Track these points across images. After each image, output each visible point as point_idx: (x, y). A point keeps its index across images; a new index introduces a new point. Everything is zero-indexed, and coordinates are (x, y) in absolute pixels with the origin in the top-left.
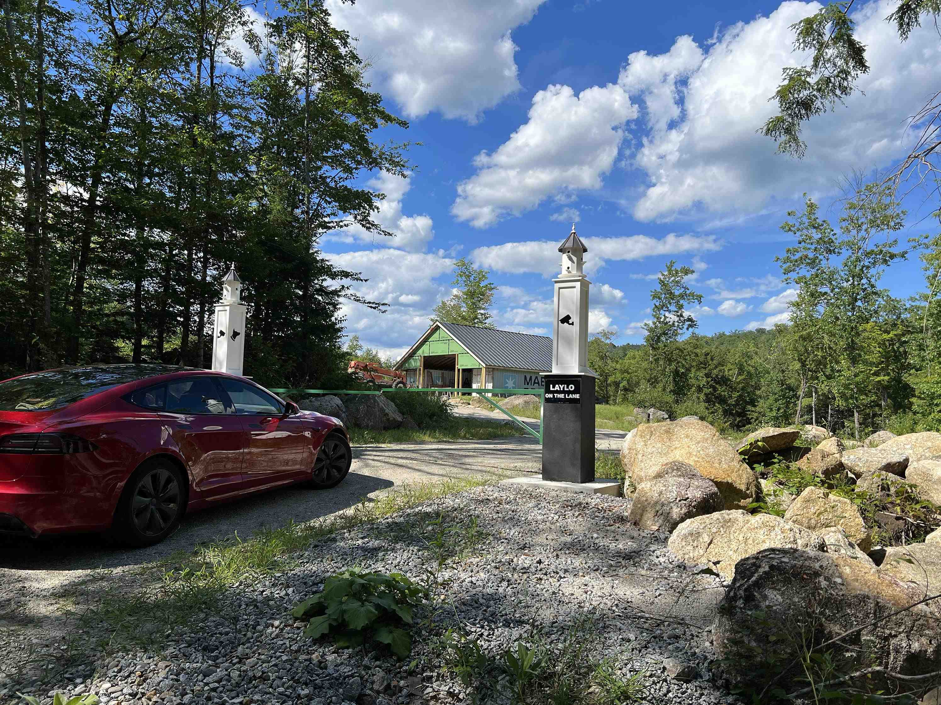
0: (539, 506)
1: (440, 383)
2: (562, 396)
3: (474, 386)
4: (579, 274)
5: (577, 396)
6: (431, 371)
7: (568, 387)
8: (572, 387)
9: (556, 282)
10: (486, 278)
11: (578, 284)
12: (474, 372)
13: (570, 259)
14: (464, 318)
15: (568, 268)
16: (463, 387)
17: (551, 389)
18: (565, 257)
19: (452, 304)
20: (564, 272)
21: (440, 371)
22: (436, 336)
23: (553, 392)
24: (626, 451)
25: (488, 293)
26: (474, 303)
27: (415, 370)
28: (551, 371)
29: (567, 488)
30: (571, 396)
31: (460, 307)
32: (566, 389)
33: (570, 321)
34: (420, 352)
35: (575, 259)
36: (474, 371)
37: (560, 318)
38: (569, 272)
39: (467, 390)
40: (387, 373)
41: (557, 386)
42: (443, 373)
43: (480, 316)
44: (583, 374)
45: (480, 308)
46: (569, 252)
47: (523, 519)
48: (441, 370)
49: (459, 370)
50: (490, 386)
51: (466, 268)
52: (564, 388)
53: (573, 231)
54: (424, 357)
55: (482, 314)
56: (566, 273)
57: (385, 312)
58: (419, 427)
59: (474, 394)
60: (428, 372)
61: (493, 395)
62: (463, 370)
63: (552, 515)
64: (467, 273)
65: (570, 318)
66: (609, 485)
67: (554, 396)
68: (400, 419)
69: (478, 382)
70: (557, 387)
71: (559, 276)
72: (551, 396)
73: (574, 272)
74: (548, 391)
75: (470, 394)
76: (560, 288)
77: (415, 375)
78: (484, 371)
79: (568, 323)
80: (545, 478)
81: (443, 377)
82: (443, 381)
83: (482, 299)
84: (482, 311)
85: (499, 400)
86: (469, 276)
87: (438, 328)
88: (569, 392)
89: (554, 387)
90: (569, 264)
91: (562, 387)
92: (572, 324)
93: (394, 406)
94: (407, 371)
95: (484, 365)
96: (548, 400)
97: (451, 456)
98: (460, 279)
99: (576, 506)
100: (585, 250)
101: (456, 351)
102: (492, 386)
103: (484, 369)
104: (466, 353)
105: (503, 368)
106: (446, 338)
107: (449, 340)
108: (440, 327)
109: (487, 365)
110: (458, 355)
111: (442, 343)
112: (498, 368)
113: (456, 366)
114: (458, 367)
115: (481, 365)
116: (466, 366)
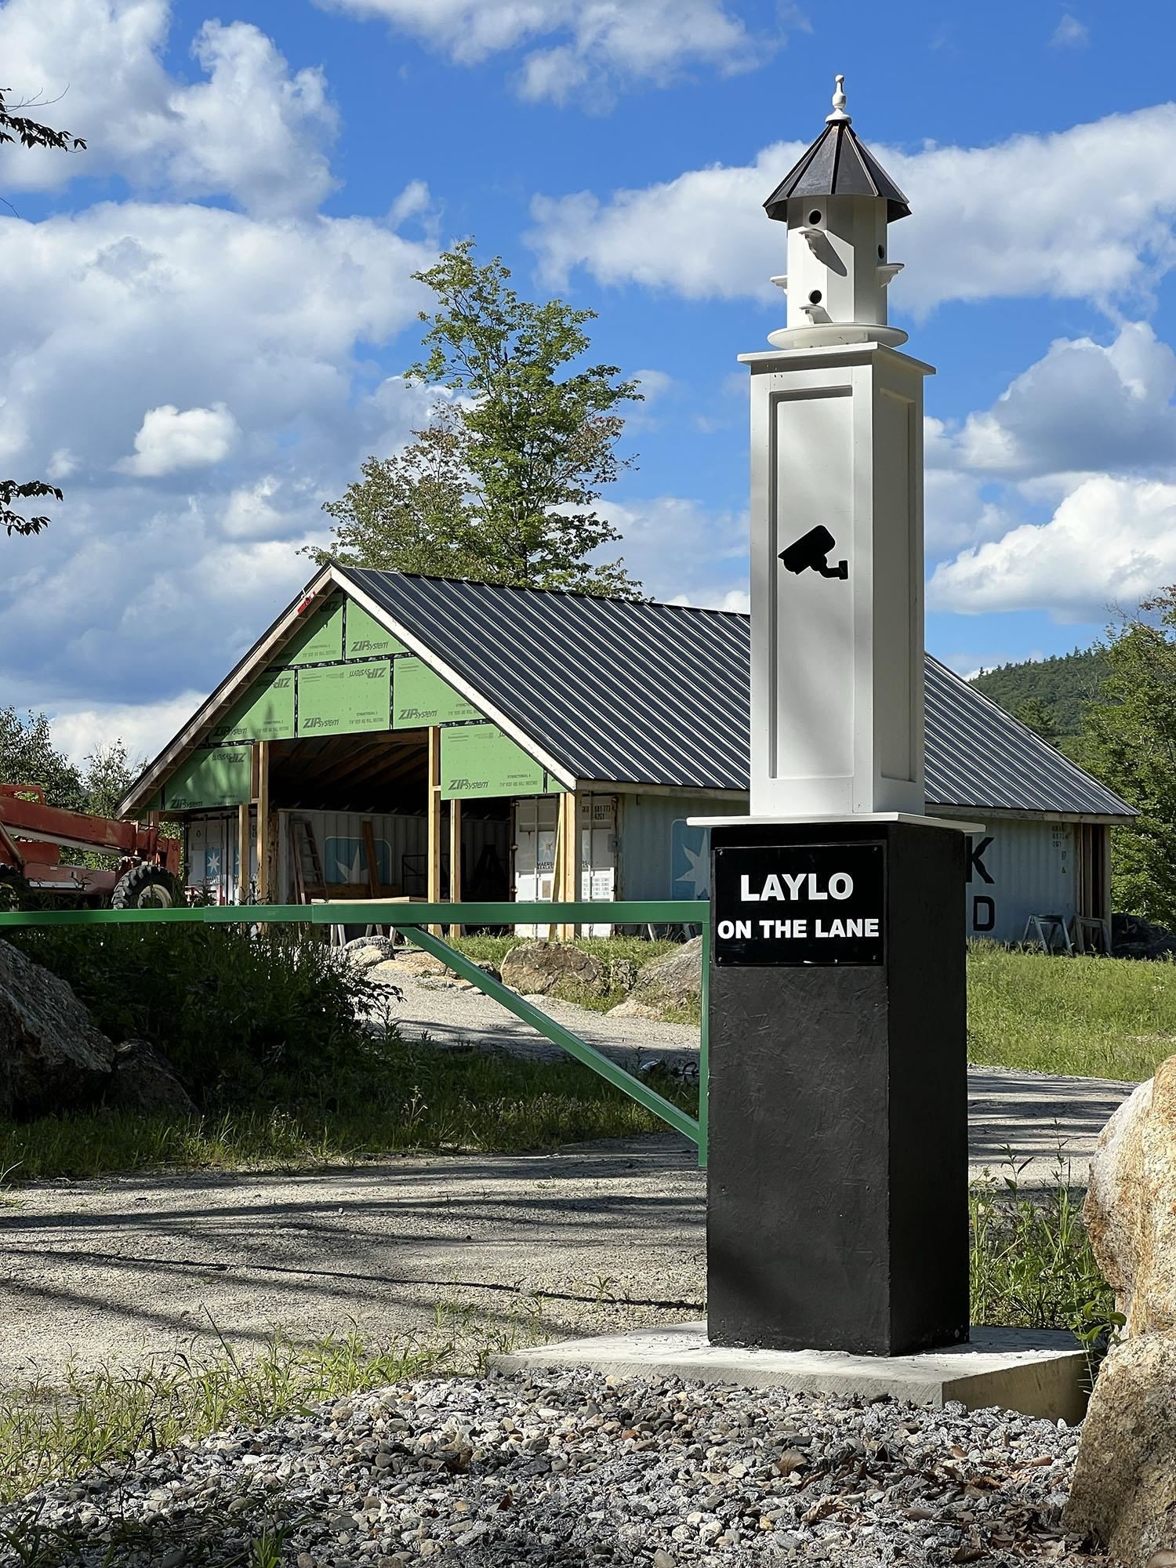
0: (650, 1475)
1: (354, 874)
2: (795, 929)
3: (527, 887)
4: (870, 324)
5: (866, 928)
6: (309, 814)
7: (822, 886)
8: (842, 886)
9: (758, 367)
10: (580, 344)
11: (861, 377)
12: (523, 817)
13: (823, 252)
14: (473, 545)
15: (816, 297)
16: (465, 897)
17: (746, 896)
18: (796, 241)
19: (415, 475)
20: (797, 319)
21: (355, 816)
22: (325, 641)
23: (755, 912)
24: (1109, 1192)
25: (594, 416)
26: (520, 471)
27: (227, 814)
28: (744, 808)
29: (812, 1379)
30: (837, 929)
31: (457, 491)
32: (814, 895)
33: (832, 560)
34: (252, 721)
35: (845, 251)
36: (521, 809)
37: (784, 544)
38: (821, 318)
39: (490, 910)
40: (89, 832)
41: (772, 879)
42: (367, 827)
43: (554, 535)
44: (893, 816)
45: (555, 494)
46: (815, 218)
47: (547, 1539)
48: (359, 808)
49: (444, 806)
50: (601, 885)
51: (479, 296)
52: (804, 889)
53: (838, 115)
54: (274, 746)
55: (565, 524)
56: (806, 320)
57: (35, 525)
58: (197, 1100)
59: (523, 930)
60: (292, 821)
61: (619, 931)
62: (466, 805)
63: (694, 1518)
64: (485, 321)
65: (829, 543)
66: (1031, 1357)
67: (757, 930)
68: (97, 1063)
69: (541, 867)
70: (772, 889)
71: (774, 337)
72: (744, 930)
73: (843, 313)
74: (729, 906)
75: (504, 929)
76: (776, 398)
77: (230, 833)
78: (568, 807)
79: (820, 566)
80: (718, 1337)
81: (368, 845)
82: (367, 862)
83: (561, 449)
84: (567, 509)
85: (646, 955)
86: (494, 337)
87: (335, 596)
88: (830, 911)
89: (756, 887)
90: (818, 275)
91: (794, 886)
92: (842, 571)
93: (68, 997)
94: (186, 818)
95: (570, 780)
96: (726, 953)
97: (339, 1242)
98: (448, 349)
99: (826, 1466)
100: (897, 209)
101: (428, 714)
102: (612, 884)
103: (571, 798)
104: (476, 722)
105: (665, 791)
106: (378, 645)
107: (391, 657)
108: (345, 595)
109: (580, 778)
110: (437, 730)
111: (359, 673)
112: (640, 790)
113: (432, 789)
114: (437, 794)
115: (556, 778)
116: (478, 785)
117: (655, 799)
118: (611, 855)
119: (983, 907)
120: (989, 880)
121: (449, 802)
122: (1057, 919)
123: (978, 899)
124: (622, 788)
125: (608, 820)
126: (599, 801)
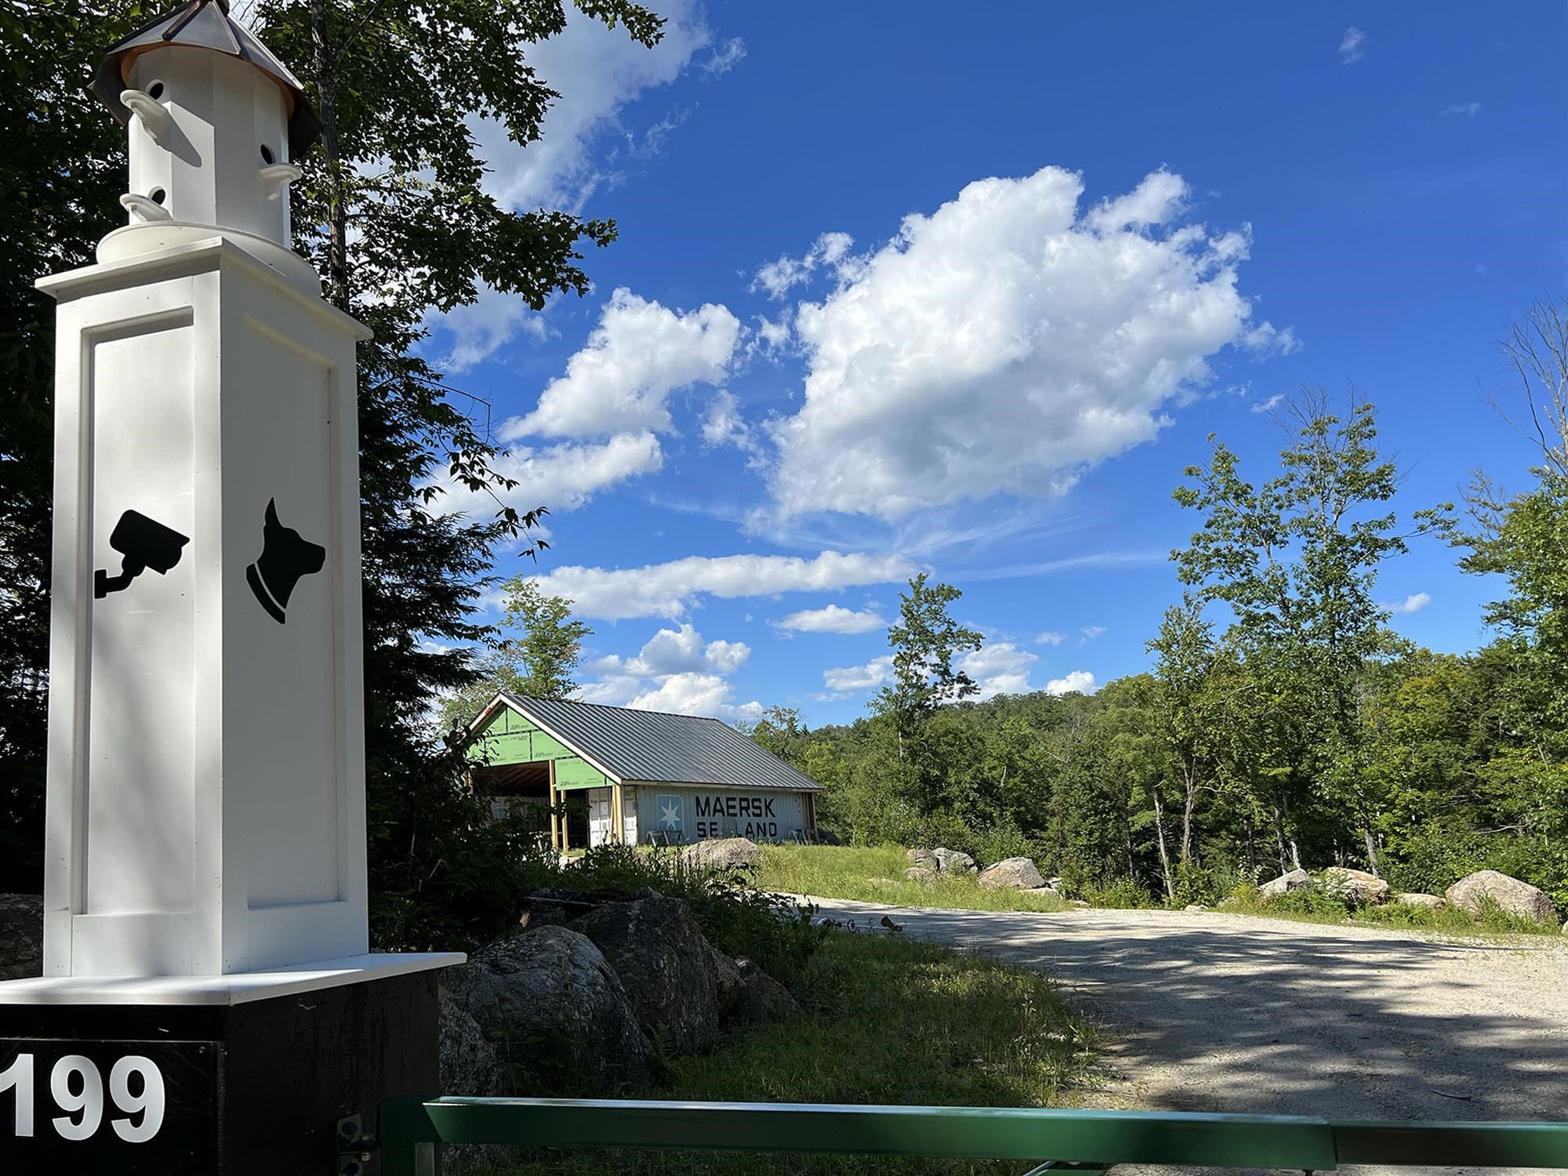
3: (595, 825)
10: (568, 613)
22: (498, 725)
25: (574, 641)
50: (631, 824)
51: (525, 595)
64: (529, 605)
69: (603, 816)
78: (617, 793)
86: (532, 610)
87: (502, 706)
95: (619, 781)
101: (548, 754)
102: (635, 823)
103: (618, 788)
104: (571, 757)
105: (655, 784)
106: (523, 727)
107: (530, 731)
108: (507, 706)
109: (623, 779)
110: (553, 762)
111: (515, 738)
112: (646, 783)
113: (552, 786)
114: (555, 788)
115: (611, 779)
116: (573, 784)
117: (650, 787)
118: (635, 811)
119: (773, 827)
120: (774, 816)
121: (560, 792)
122: (800, 831)
123: (771, 824)
124: (639, 783)
125: (632, 796)
126: (627, 788)
